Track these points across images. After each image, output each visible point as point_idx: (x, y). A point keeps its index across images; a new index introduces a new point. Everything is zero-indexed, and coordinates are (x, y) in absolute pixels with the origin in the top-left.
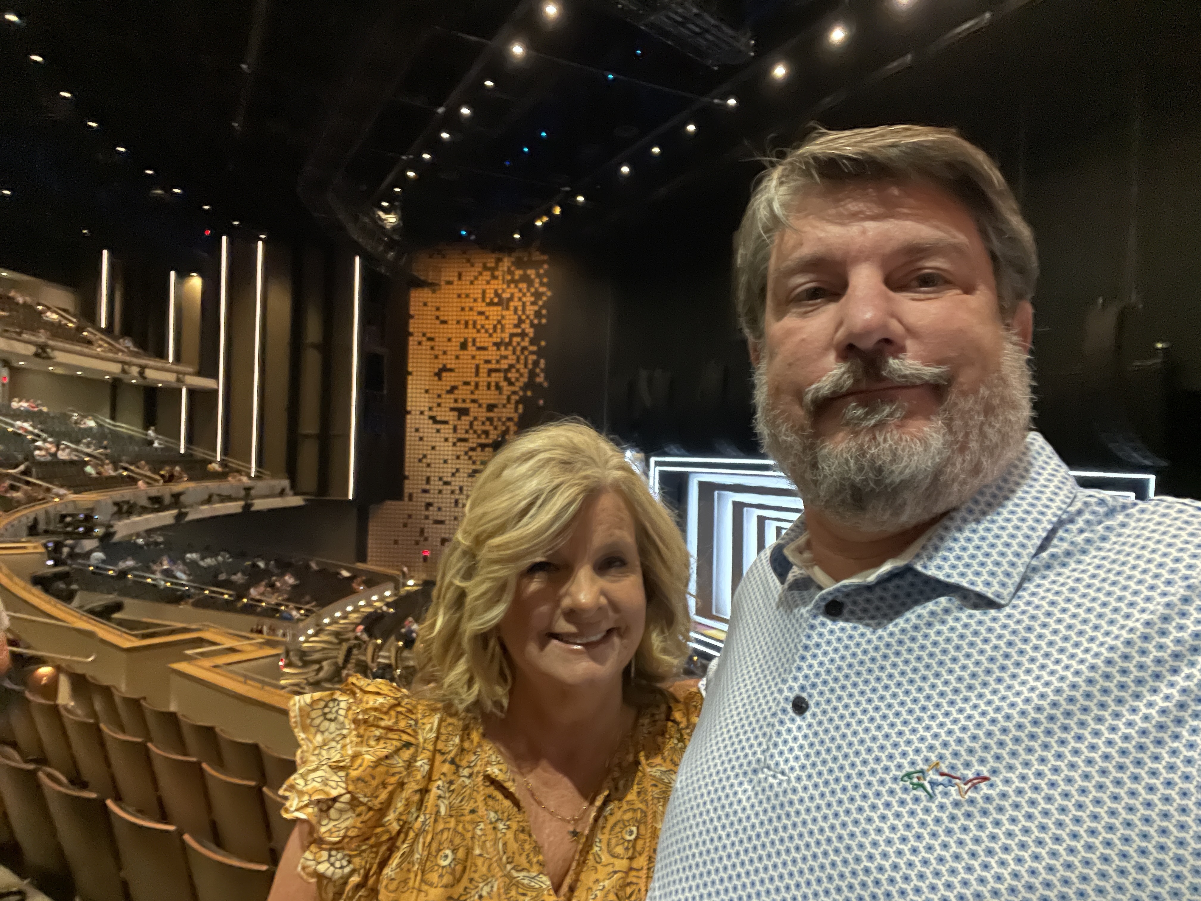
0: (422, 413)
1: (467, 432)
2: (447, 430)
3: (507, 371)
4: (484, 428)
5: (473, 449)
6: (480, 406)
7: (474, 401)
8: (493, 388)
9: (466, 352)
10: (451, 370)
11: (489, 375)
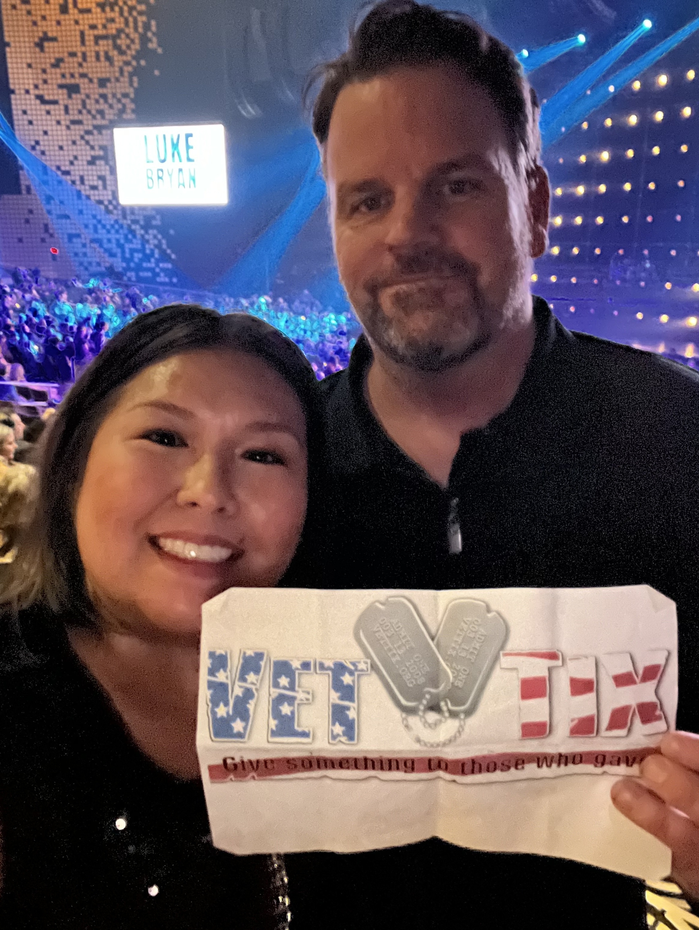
0: (27, 92)
1: (80, 112)
2: (57, 111)
3: (115, 38)
4: (98, 107)
5: (88, 132)
6: (91, 81)
7: (83, 76)
8: (102, 59)
9: (67, 17)
10: (54, 39)
11: (96, 43)
